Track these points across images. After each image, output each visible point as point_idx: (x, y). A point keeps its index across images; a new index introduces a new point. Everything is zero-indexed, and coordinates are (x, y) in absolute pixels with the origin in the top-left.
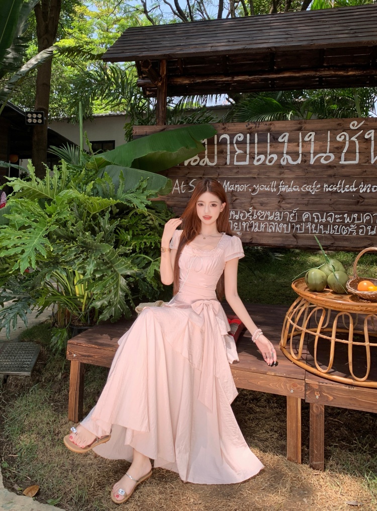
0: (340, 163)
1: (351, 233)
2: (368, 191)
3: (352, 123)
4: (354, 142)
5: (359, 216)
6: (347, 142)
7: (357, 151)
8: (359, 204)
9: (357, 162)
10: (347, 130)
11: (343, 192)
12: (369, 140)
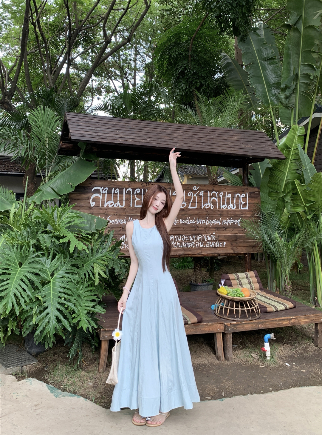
0: (189, 208)
1: (193, 246)
2: (200, 223)
3: (194, 187)
4: (195, 197)
5: (196, 237)
6: (192, 197)
7: (196, 202)
8: (197, 230)
9: (196, 208)
10: (192, 190)
11: (189, 224)
12: (201, 196)
